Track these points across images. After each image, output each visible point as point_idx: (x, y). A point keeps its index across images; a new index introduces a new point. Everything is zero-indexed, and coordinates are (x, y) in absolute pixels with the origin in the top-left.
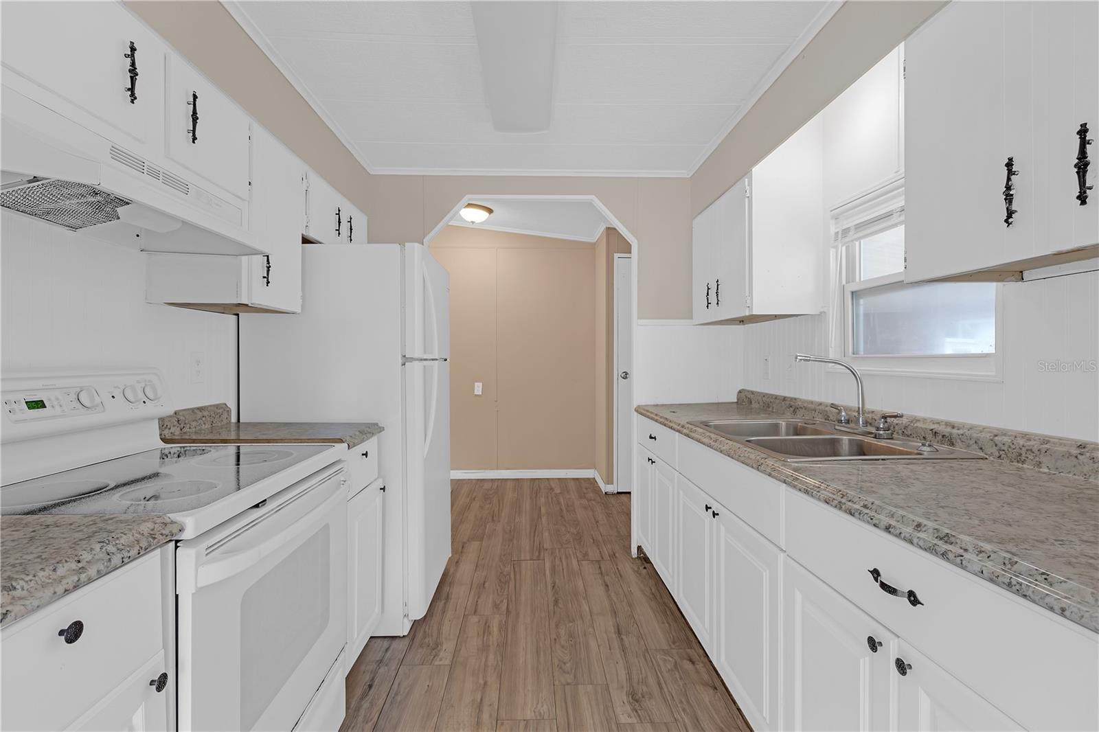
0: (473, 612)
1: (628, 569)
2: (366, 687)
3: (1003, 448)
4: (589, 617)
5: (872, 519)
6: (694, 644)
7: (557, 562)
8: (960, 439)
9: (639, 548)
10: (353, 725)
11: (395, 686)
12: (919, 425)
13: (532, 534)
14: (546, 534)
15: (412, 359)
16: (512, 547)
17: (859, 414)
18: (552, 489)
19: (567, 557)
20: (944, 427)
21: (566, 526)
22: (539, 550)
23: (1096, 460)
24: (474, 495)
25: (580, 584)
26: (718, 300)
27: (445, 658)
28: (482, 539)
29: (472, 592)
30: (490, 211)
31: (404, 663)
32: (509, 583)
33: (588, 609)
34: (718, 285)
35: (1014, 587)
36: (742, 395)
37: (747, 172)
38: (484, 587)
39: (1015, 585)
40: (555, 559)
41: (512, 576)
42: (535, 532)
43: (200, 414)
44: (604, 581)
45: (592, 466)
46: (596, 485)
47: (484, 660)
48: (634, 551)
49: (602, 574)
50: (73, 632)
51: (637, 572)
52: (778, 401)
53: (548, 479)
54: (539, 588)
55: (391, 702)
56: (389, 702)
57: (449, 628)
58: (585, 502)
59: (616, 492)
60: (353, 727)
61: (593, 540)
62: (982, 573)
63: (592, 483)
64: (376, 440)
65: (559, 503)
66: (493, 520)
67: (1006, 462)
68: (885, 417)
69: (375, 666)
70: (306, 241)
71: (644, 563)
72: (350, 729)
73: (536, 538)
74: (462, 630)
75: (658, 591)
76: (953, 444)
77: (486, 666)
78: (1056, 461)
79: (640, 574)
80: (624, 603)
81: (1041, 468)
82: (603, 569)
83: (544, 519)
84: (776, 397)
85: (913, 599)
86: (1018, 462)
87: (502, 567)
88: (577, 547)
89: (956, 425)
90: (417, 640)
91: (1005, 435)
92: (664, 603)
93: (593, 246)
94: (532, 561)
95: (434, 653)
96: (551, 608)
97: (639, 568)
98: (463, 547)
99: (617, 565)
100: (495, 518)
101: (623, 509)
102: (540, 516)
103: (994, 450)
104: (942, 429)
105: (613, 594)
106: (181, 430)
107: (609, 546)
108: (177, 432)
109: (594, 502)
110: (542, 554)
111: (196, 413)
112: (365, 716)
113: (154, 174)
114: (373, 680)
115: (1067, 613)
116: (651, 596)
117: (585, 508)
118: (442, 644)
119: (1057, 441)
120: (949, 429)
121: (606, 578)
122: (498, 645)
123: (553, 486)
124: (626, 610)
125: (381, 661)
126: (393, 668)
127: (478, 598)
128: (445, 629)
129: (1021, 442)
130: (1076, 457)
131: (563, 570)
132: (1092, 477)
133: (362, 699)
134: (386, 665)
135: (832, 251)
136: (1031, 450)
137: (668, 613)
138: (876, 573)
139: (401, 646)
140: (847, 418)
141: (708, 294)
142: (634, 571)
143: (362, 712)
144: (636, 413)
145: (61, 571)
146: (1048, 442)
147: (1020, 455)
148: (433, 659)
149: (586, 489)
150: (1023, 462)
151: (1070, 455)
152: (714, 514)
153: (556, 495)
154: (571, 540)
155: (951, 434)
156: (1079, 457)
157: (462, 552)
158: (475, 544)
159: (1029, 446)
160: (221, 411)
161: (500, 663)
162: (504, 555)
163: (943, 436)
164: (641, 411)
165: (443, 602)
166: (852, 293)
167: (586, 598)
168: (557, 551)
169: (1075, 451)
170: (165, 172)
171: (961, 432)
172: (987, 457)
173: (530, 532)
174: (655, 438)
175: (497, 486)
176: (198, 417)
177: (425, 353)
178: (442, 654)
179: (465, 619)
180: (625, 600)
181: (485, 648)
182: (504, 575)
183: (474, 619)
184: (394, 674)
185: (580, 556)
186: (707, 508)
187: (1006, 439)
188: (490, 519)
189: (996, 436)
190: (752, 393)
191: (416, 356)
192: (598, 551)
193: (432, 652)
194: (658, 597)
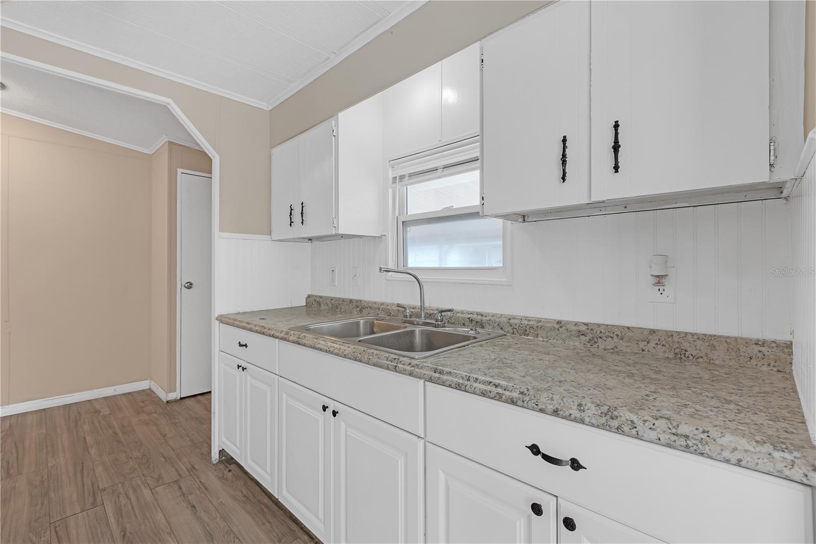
1: (212, 479)
3: (515, 327)
5: (537, 405)
6: (300, 533)
7: (123, 500)
8: (488, 323)
9: (222, 452)
12: (460, 315)
13: (79, 476)
14: (99, 470)
16: (49, 504)
17: (421, 310)
18: (97, 412)
19: (134, 490)
20: (476, 315)
21: (125, 452)
22: (94, 493)
23: (569, 330)
25: (160, 517)
26: (303, 220)
34: (303, 207)
35: (691, 448)
36: (312, 299)
37: (333, 114)
39: (693, 447)
40: (119, 497)
42: (82, 472)
44: (190, 503)
45: (147, 376)
46: (153, 395)
48: (215, 456)
49: (183, 494)
51: (222, 478)
52: (346, 303)
53: (89, 401)
58: (144, 417)
59: (179, 398)
61: (165, 458)
62: (659, 440)
63: (148, 395)
65: (110, 426)
67: (517, 335)
68: (442, 312)
71: (228, 465)
73: (85, 480)
75: (249, 490)
76: (483, 327)
78: (547, 333)
79: (226, 479)
80: (218, 518)
81: (538, 338)
82: (184, 489)
83: (93, 451)
84: (343, 300)
85: (576, 465)
86: (524, 335)
88: (146, 472)
89: (484, 314)
91: (515, 318)
92: (259, 501)
93: (149, 157)
94: (84, 513)
97: (223, 473)
99: (199, 478)
100: (12, 471)
101: (190, 415)
102: (86, 449)
103: (510, 329)
104: (474, 317)
105: (203, 514)
107: (185, 460)
109: (155, 415)
110: (99, 499)
115: (743, 463)
116: (244, 499)
117: (146, 424)
119: (545, 320)
120: (480, 317)
121: (190, 498)
123: (98, 407)
124: (222, 526)
129: (526, 322)
130: (558, 329)
131: (133, 507)
132: (567, 340)
135: (390, 191)
136: (532, 327)
137: (265, 510)
138: (535, 449)
140: (410, 313)
141: (291, 214)
142: (219, 478)
144: (217, 322)
146: (540, 321)
147: (526, 330)
149: (143, 402)
150: (528, 335)
151: (555, 328)
152: (335, 413)
153: (105, 417)
154: (137, 466)
155: (482, 320)
156: (560, 329)
159: (531, 324)
162: (36, 521)
163: (477, 322)
164: (222, 319)
166: (403, 222)
167: (172, 532)
168: (120, 485)
169: (557, 326)
171: (488, 318)
172: (506, 333)
173: (75, 474)
174: (246, 346)
175: (10, 425)
180: (218, 515)
185: (151, 482)
186: (325, 408)
187: (516, 321)
189: (510, 320)
190: (321, 297)
192: (173, 470)
194: (251, 497)
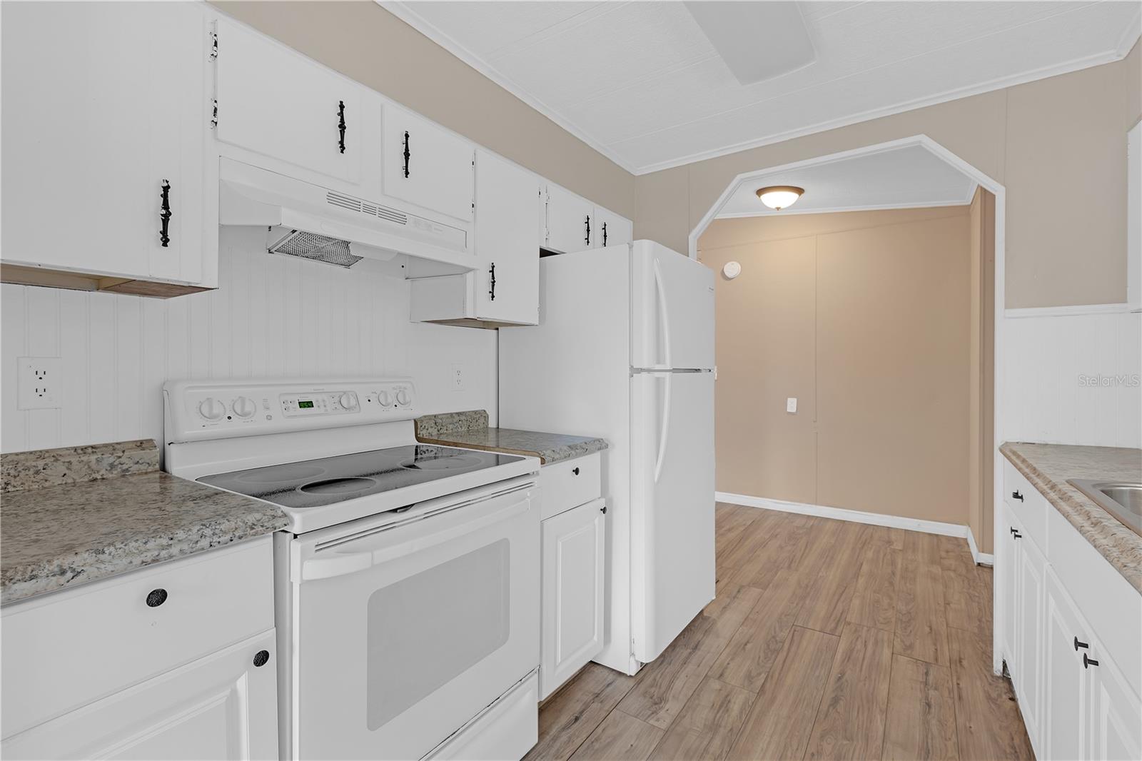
0: (718, 676)
1: (975, 690)
2: (573, 718)
4: (879, 742)
7: (859, 645)
10: (544, 754)
11: (600, 730)
13: (836, 597)
14: (856, 602)
15: (640, 370)
16: (802, 607)
18: (890, 542)
19: (876, 643)
21: (891, 598)
22: (839, 621)
24: (779, 530)
25: (883, 688)
27: (663, 720)
28: (765, 587)
29: (728, 650)
30: (800, 191)
31: (618, 707)
32: (778, 654)
33: (881, 729)
38: (744, 648)
40: (857, 640)
41: (786, 646)
42: (842, 594)
43: (457, 418)
44: (927, 698)
45: (965, 522)
46: (966, 549)
47: (705, 743)
48: (998, 668)
49: (926, 684)
50: (157, 598)
51: (993, 701)
53: (888, 527)
54: (817, 674)
55: (588, 746)
56: (585, 746)
57: (683, 685)
58: (936, 570)
60: (544, 756)
61: (931, 629)
63: (958, 545)
64: (599, 456)
65: (893, 563)
66: (789, 567)
69: (591, 698)
70: (544, 253)
72: (539, 758)
73: (839, 603)
74: (697, 693)
77: (706, 750)
79: (999, 707)
80: (951, 743)
82: (931, 678)
83: (861, 581)
87: (777, 629)
88: (899, 631)
90: (642, 687)
93: (966, 209)
94: (822, 634)
95: (654, 709)
96: (824, 707)
97: (998, 696)
98: (739, 591)
99: (958, 678)
100: (792, 565)
102: (857, 576)
105: (934, 722)
106: (438, 431)
107: (955, 646)
108: (435, 432)
109: (952, 574)
110: (840, 629)
111: (454, 417)
112: (558, 750)
113: (370, 210)
114: (582, 713)
116: (1008, 750)
117: (934, 579)
118: (666, 701)
121: (932, 693)
122: (731, 730)
123: (893, 538)
124: (950, 755)
125: (597, 695)
126: (606, 708)
127: (732, 659)
128: (678, 684)
131: (864, 658)
133: (564, 729)
134: (601, 702)
139: (625, 685)
142: (989, 698)
143: (558, 744)
144: (1001, 454)
145: (151, 545)
148: (649, 716)
149: (946, 552)
153: (894, 551)
154: (894, 620)
157: (734, 598)
158: (755, 591)
160: (478, 416)
161: (724, 755)
162: (786, 615)
165: (689, 651)
167: (886, 712)
168: (865, 630)
170: (381, 207)
173: (834, 594)
174: (1021, 498)
175: (812, 526)
176: (455, 421)
177: (658, 362)
178: (662, 713)
179: (704, 681)
180: (954, 739)
181: (713, 727)
182: (776, 641)
183: (716, 685)
184: (605, 715)
185: (898, 646)
186: (1076, 644)
188: (786, 565)
191: (645, 366)
192: (932, 648)
193: (652, 706)
